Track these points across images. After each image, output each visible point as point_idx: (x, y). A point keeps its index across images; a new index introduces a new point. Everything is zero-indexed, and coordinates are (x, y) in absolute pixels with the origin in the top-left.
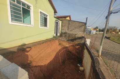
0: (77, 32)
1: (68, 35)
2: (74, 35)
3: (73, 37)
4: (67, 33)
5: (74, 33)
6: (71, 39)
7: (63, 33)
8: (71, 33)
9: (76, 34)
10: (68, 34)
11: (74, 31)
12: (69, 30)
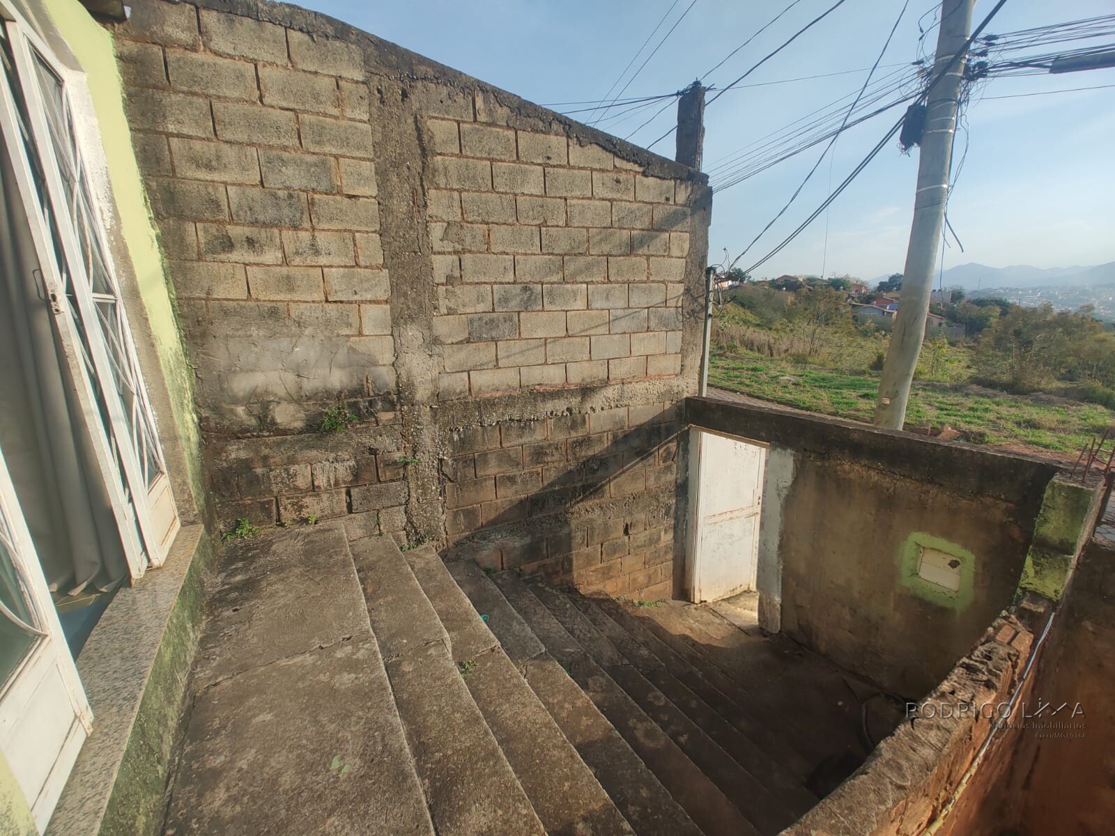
0: (607, 346)
1: (429, 435)
2: (560, 406)
3: (539, 453)
4: (398, 397)
5: (552, 376)
6: (509, 495)
7: (285, 415)
8: (485, 380)
9: (586, 391)
10: (441, 401)
11: (537, 325)
12: (444, 327)
